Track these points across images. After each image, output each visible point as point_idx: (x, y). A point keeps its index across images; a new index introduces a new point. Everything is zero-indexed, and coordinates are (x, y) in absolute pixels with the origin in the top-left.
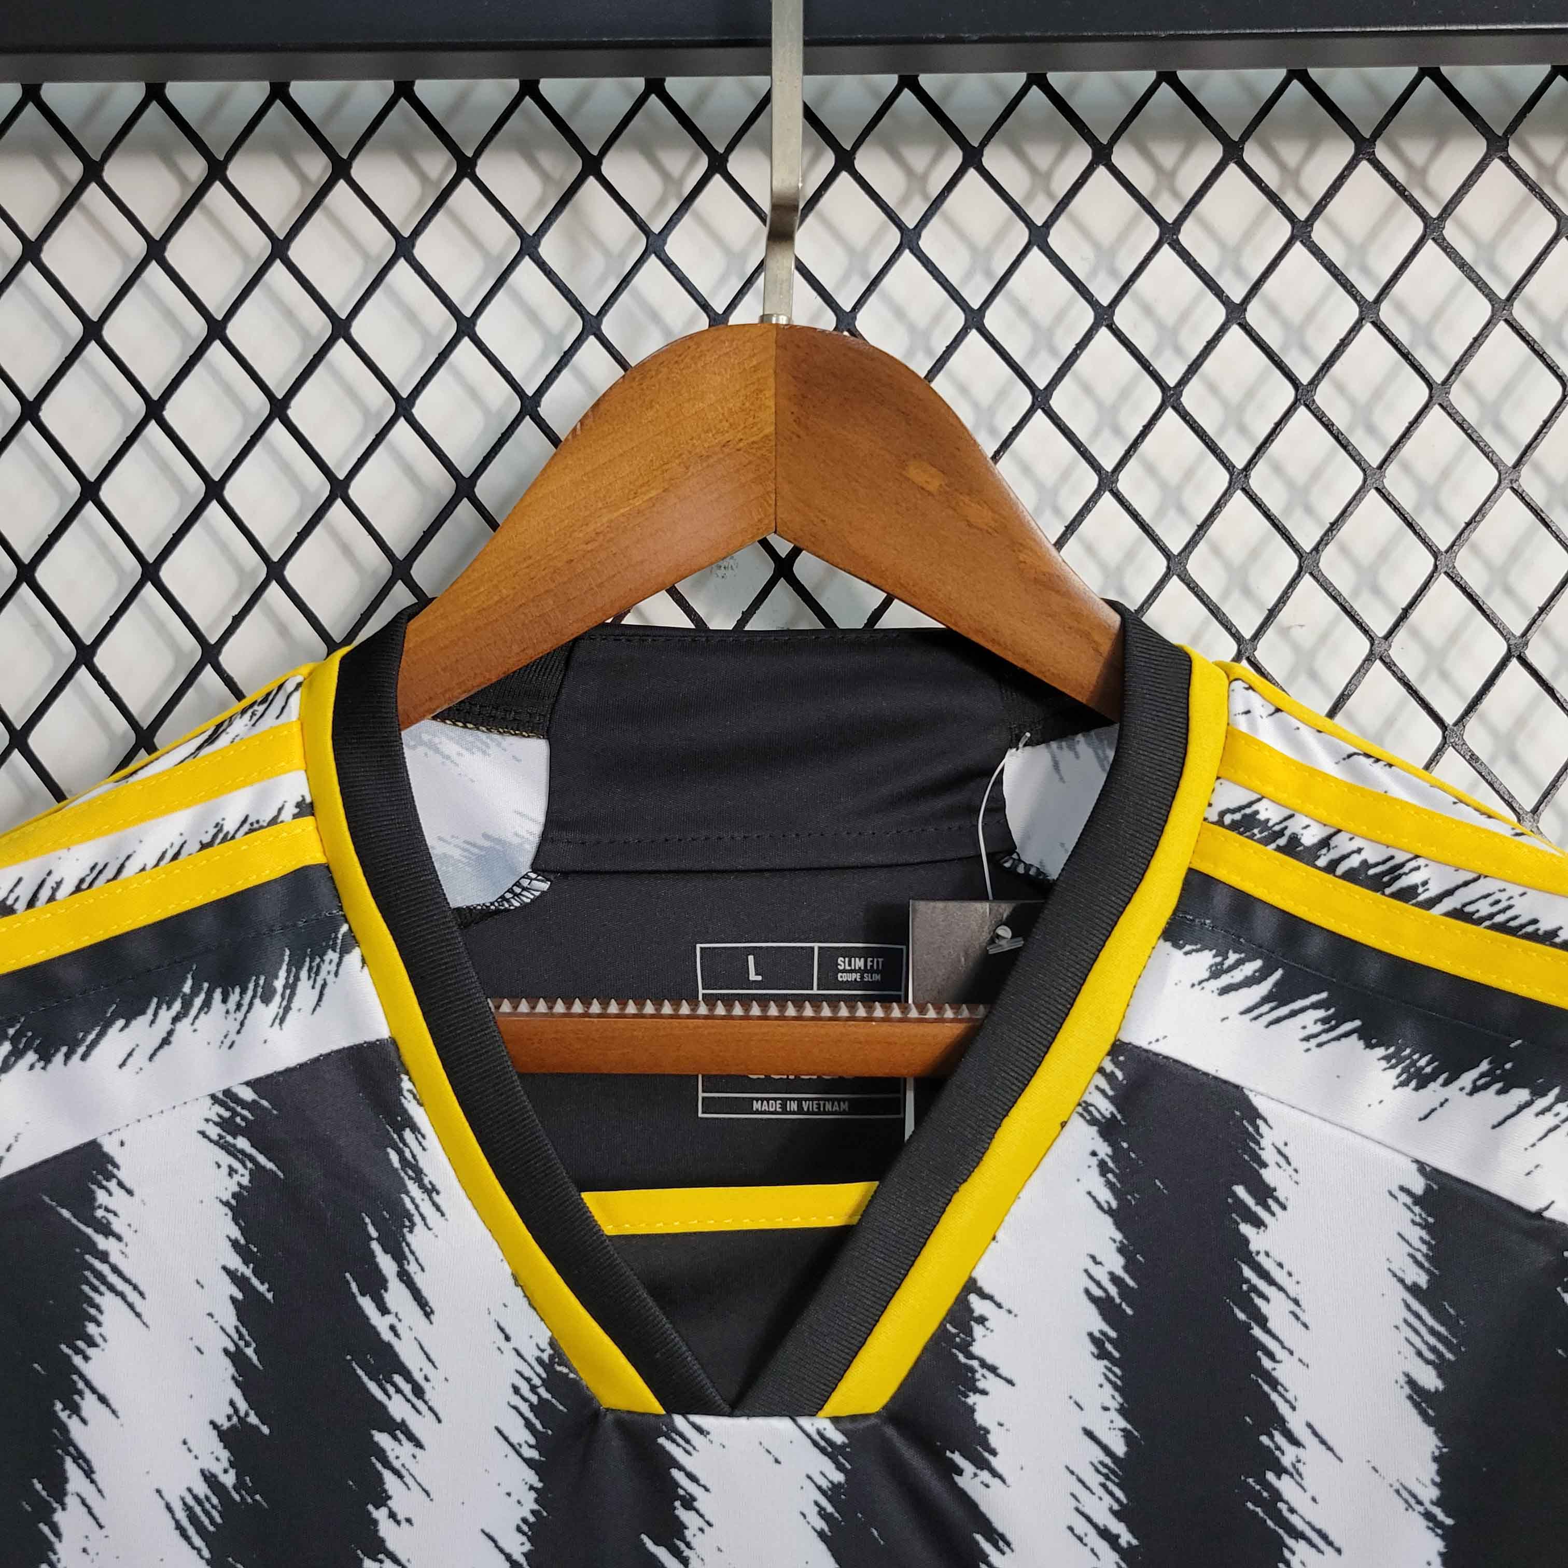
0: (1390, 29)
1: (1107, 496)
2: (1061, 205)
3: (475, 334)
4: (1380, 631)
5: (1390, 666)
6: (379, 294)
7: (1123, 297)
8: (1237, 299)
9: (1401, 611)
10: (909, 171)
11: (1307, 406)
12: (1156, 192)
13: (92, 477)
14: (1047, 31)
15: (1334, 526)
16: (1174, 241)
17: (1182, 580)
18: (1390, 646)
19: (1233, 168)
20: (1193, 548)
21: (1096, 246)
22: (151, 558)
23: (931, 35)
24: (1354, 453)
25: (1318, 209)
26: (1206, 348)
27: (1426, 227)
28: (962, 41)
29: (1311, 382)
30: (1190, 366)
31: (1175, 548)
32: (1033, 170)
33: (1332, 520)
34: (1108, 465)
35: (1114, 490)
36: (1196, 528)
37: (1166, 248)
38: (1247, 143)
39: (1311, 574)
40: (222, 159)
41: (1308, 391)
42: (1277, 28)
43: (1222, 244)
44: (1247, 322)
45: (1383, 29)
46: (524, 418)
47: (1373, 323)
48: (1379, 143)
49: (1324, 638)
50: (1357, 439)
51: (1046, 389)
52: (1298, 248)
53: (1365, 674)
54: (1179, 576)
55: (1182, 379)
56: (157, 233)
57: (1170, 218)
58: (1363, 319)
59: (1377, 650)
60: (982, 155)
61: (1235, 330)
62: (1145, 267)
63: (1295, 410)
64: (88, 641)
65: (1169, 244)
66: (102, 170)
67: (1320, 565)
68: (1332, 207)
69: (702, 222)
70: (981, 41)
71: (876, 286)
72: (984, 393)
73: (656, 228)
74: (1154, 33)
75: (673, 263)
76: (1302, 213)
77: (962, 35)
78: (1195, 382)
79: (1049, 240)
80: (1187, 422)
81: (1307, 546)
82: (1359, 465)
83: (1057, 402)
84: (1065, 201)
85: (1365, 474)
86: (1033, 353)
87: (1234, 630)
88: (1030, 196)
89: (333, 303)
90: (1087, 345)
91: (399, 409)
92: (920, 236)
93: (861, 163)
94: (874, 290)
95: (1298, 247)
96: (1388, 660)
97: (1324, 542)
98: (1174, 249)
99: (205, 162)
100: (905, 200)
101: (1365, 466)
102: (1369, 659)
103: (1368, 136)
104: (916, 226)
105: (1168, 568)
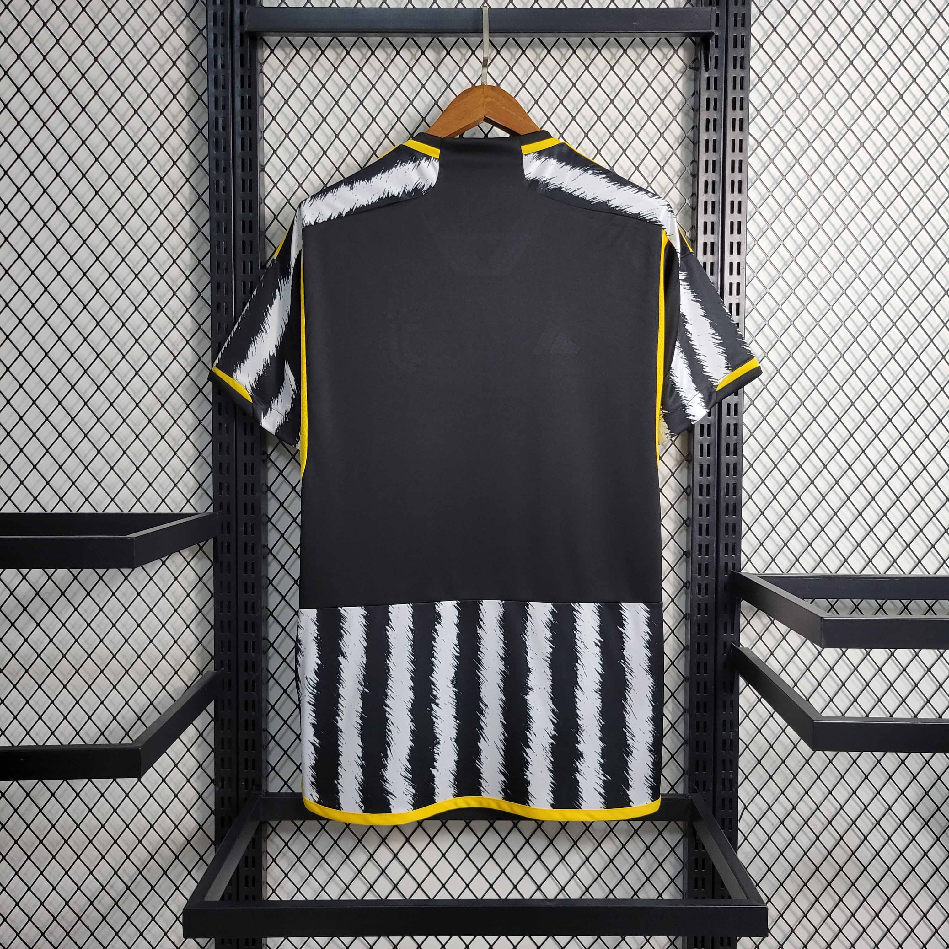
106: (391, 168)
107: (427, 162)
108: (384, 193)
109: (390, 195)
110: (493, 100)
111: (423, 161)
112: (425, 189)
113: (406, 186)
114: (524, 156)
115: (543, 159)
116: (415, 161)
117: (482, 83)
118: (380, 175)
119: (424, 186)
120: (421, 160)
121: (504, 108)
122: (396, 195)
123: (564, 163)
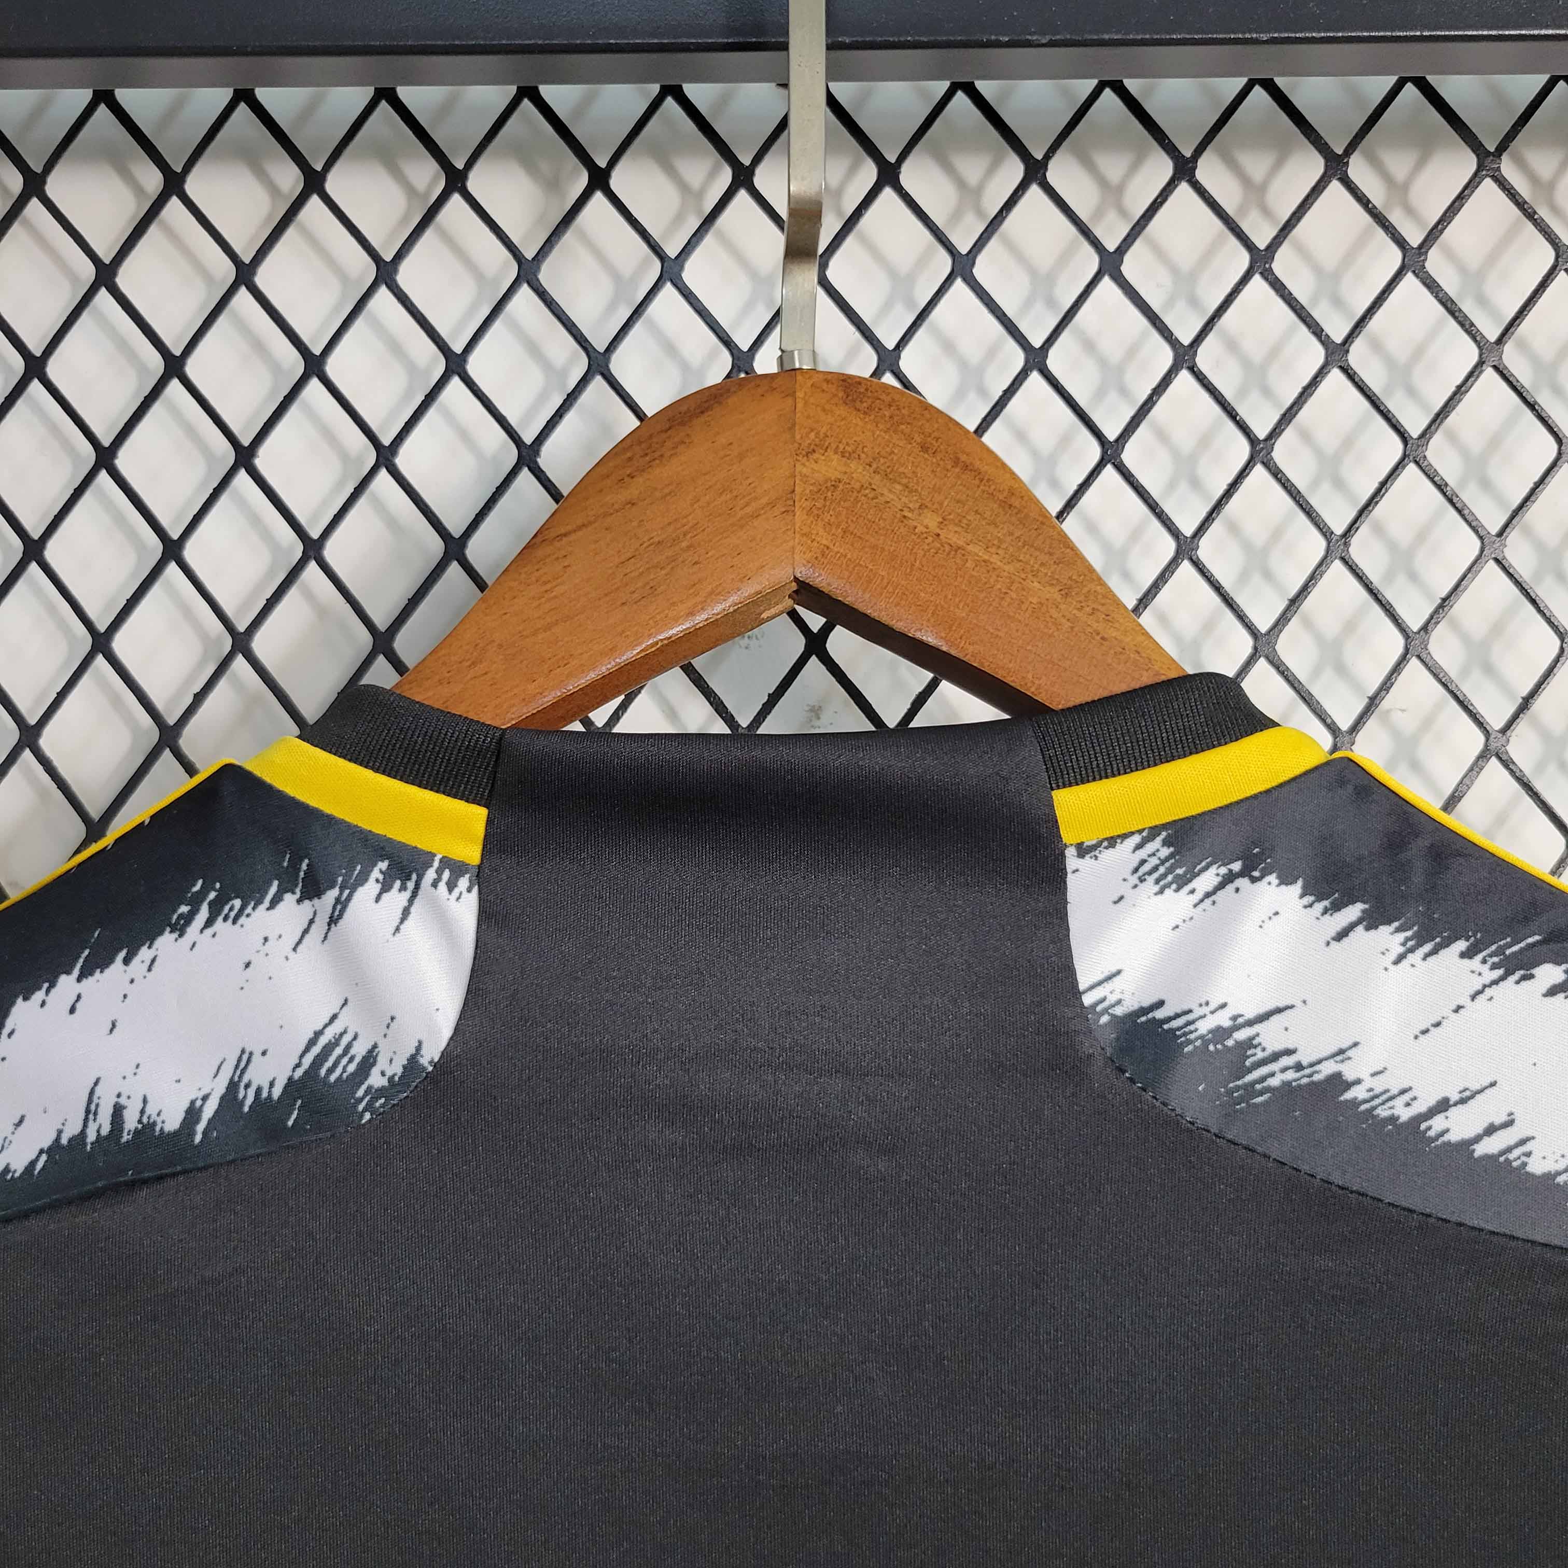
0: (1532, 32)
1: (1186, 566)
2: (1137, 229)
3: (466, 372)
4: (1496, 722)
5: (1507, 763)
6: (359, 324)
7: (1206, 335)
8: (1338, 338)
9: (1521, 700)
10: (961, 184)
11: (1417, 463)
12: (1243, 209)
13: (36, 535)
14: (1129, 34)
15: (1445, 603)
16: (1266, 270)
17: (1271, 662)
18: (1508, 741)
19: (1335, 186)
20: (1284, 626)
21: (1174, 270)
22: (102, 627)
23: (993, 37)
24: (1470, 518)
25: (1434, 234)
26: (1302, 394)
27: (1557, 257)
28: (1029, 44)
29: (1423, 435)
30: (1284, 415)
31: (1263, 626)
32: (1102, 182)
33: (1443, 595)
34: (1187, 529)
35: (1194, 558)
36: (1287, 602)
37: (1257, 279)
38: (1352, 157)
39: (1419, 657)
40: (179, 171)
41: (1418, 446)
42: (1399, 30)
43: (1318, 270)
44: (1349, 365)
45: (1523, 32)
46: (520, 469)
47: (1495, 368)
48: (1504, 157)
49: (1427, 723)
50: (1470, 496)
51: (1117, 440)
52: (1410, 280)
53: (1478, 773)
54: (1267, 658)
55: (1274, 430)
56: (106, 255)
57: (1262, 243)
58: (1484, 363)
59: (1493, 745)
60: (1046, 169)
61: (1336, 374)
62: (1232, 301)
63: (1404, 467)
64: (32, 720)
65: (1261, 273)
66: (44, 183)
67: (1429, 647)
68: (1451, 232)
69: (726, 243)
70: (1052, 44)
71: (923, 320)
72: (1044, 439)
73: (672, 251)
74: (1254, 36)
75: (691, 293)
76: (1415, 238)
77: (1029, 37)
78: (1289, 434)
79: (1122, 268)
80: (1279, 480)
81: (1415, 624)
82: (1476, 531)
83: (1129, 456)
84: (1142, 223)
85: (1483, 543)
86: (1100, 394)
87: (1329, 721)
88: (1099, 213)
89: (305, 336)
90: (1165, 390)
91: (381, 459)
92: (973, 264)
93: (908, 177)
94: (921, 325)
95: (1409, 278)
96: (1504, 757)
97: (1433, 621)
98: (1266, 279)
99: (161, 175)
100: (956, 216)
101: (1482, 533)
102: (1484, 756)
103: (1492, 150)
104: (970, 252)
105: (1255, 649)
106: (150, 938)
107: (397, 898)
108: (90, 1112)
109: (131, 1122)
110: (858, 472)
111: (371, 888)
112: (376, 1080)
113: (244, 1061)
114: (1072, 861)
115: (1208, 880)
116: (312, 891)
117: (784, 357)
118: (67, 984)
119: (369, 1061)
120: (353, 886)
121: (931, 521)
122: (172, 1121)
123: (1354, 911)
